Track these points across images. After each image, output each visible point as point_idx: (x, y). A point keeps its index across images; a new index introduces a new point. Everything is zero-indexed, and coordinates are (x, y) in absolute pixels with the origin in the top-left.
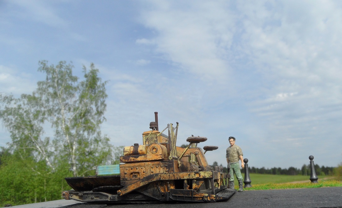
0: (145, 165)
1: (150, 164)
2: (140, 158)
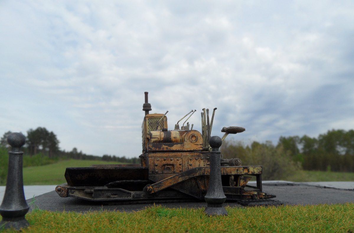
0: (182, 156)
1: (189, 155)
2: (175, 148)
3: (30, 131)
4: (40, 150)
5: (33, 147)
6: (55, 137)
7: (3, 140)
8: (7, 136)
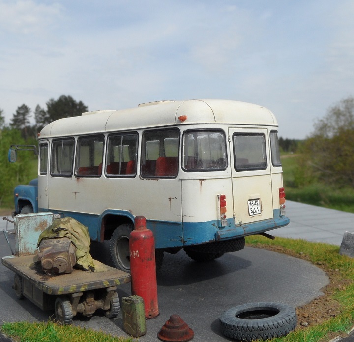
7: (16, 118)
8: (21, 111)
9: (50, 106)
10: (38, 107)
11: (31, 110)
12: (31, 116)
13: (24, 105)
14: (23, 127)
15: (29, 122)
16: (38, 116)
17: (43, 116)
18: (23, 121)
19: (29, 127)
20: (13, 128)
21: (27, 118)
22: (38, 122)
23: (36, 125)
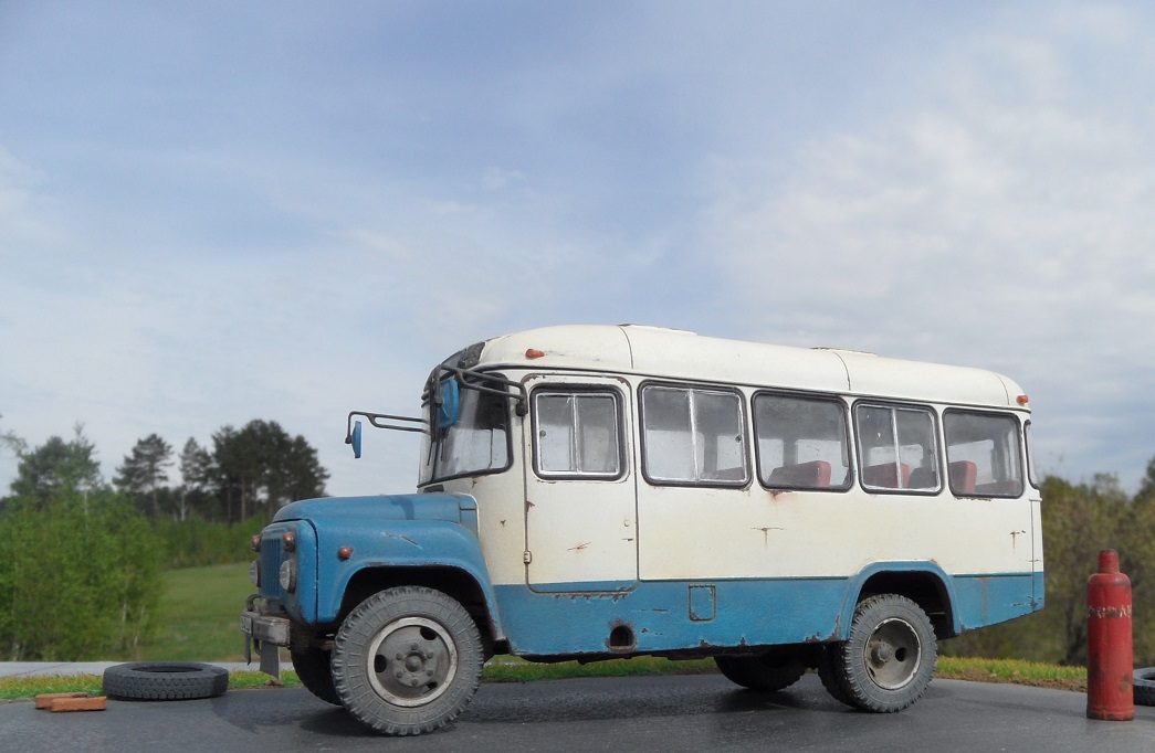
3: (224, 435)
4: (260, 502)
5: (237, 494)
6: (313, 456)
7: (132, 466)
8: (147, 452)
9: (223, 443)
10: (191, 443)
11: (171, 450)
12: (172, 464)
13: (154, 436)
14: (148, 489)
15: (165, 478)
16: (189, 465)
17: (204, 465)
18: (149, 475)
19: (166, 489)
20: (122, 491)
21: (161, 468)
22: (187, 478)
23: (184, 487)
